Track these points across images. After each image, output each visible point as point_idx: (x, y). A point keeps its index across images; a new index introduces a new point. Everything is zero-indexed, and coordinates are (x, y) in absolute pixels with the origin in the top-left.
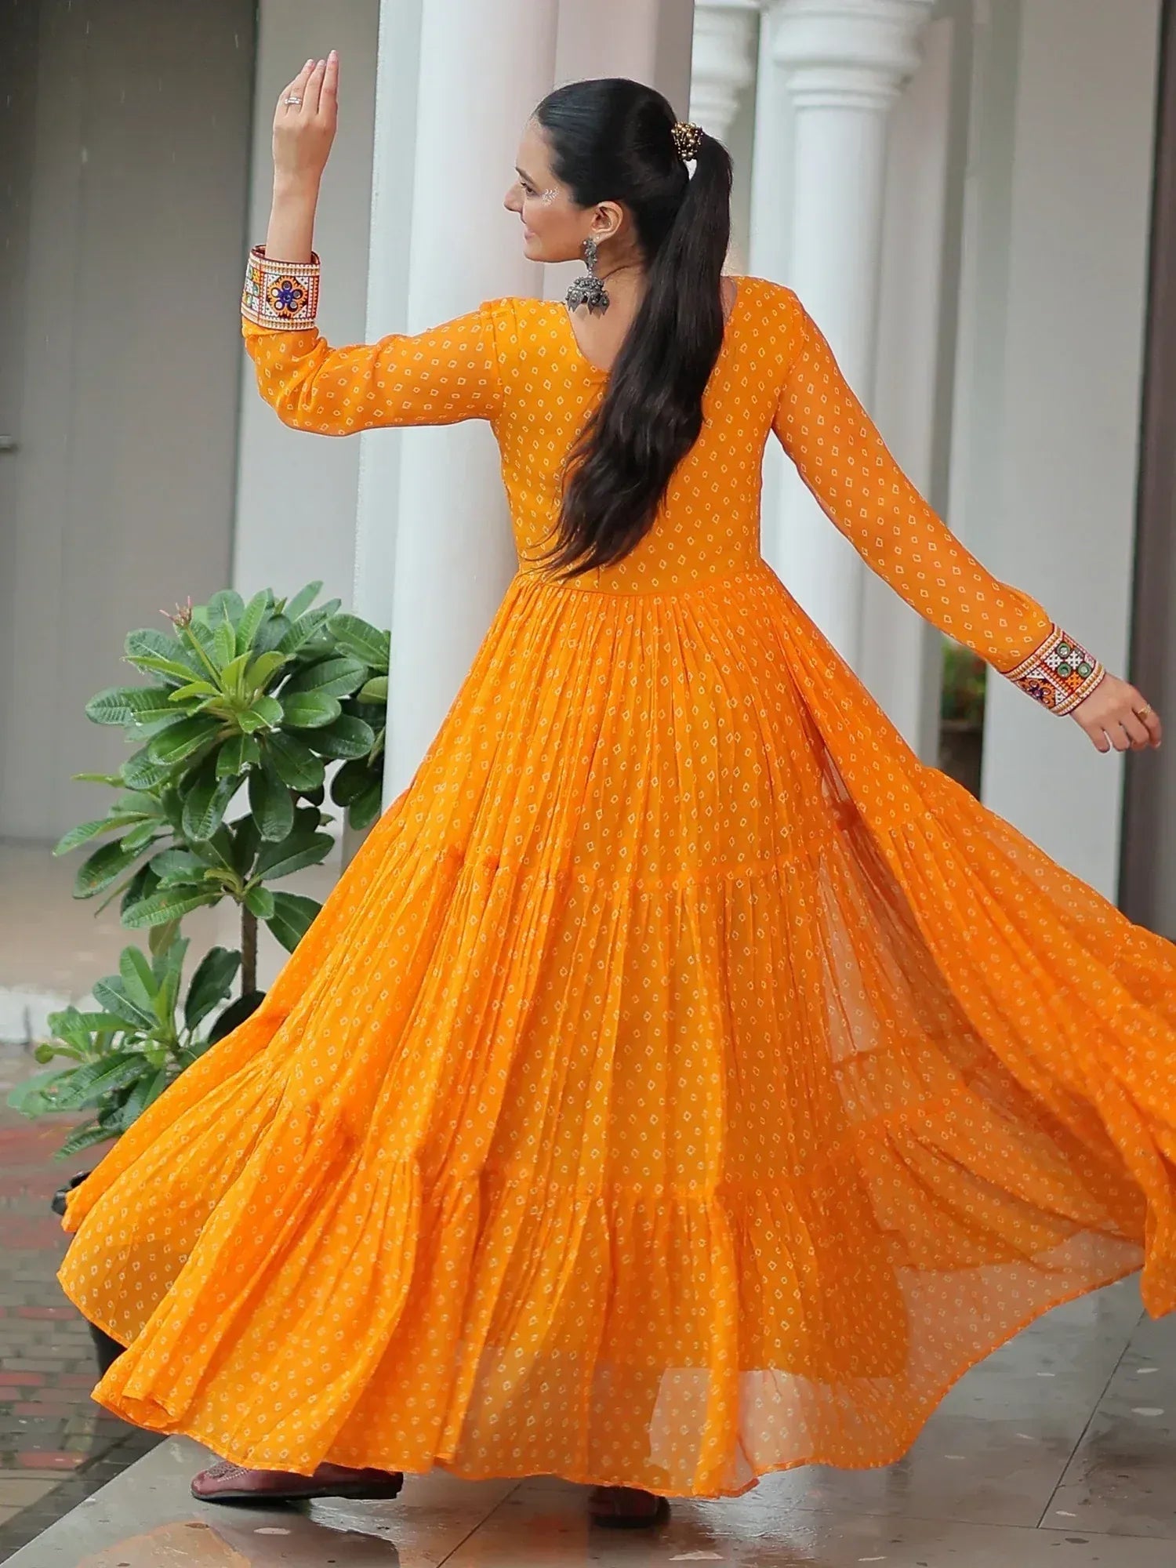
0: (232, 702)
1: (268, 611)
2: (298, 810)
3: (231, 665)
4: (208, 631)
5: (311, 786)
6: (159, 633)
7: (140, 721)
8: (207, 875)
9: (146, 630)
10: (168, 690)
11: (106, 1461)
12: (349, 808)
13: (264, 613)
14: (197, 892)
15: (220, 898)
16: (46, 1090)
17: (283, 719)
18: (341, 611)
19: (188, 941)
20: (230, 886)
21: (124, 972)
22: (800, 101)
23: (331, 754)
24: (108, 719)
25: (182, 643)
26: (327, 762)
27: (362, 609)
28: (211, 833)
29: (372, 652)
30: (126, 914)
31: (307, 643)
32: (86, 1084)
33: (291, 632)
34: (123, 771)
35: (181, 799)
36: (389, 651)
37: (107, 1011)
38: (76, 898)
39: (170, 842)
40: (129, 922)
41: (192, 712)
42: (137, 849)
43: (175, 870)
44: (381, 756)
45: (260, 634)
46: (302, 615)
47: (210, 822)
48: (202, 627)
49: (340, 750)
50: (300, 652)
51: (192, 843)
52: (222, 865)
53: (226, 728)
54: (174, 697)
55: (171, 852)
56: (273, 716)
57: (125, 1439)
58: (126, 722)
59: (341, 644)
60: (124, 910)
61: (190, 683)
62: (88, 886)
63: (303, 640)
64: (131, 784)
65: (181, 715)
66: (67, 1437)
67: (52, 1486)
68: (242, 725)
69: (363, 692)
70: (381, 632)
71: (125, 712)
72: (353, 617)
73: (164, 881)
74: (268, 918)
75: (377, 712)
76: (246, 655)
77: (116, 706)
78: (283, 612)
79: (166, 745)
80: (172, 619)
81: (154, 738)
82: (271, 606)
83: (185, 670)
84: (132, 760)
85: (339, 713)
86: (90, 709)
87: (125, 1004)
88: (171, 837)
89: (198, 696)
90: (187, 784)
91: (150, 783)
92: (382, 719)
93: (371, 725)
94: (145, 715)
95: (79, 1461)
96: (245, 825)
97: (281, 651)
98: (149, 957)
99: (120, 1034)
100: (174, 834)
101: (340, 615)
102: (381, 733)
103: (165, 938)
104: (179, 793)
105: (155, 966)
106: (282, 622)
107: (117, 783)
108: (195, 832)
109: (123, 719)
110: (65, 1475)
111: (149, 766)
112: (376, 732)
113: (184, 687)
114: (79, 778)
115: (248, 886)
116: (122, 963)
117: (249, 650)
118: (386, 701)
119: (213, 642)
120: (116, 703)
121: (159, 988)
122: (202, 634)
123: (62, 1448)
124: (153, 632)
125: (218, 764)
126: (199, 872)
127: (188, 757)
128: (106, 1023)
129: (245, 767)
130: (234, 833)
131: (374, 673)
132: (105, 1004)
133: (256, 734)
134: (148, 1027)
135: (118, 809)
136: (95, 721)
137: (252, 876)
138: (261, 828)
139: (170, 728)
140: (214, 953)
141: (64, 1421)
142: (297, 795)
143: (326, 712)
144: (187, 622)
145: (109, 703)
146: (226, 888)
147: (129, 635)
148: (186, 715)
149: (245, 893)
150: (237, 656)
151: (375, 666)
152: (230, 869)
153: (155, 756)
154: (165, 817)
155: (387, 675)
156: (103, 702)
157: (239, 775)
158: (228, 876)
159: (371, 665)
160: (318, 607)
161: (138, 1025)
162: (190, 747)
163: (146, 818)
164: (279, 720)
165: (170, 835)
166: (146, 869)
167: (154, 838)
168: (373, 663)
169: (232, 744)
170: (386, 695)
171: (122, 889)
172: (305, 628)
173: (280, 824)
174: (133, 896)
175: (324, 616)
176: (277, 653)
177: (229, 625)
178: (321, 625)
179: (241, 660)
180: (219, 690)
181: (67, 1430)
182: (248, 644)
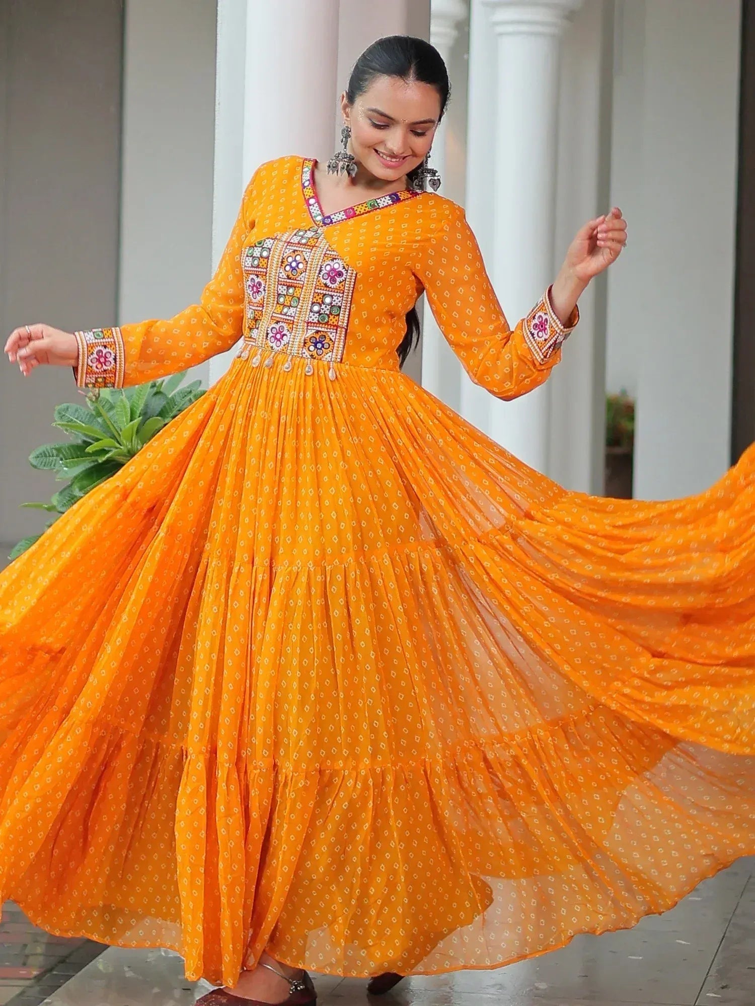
0: (129, 452)
1: (152, 389)
3: (126, 427)
4: (111, 404)
6: (78, 406)
7: (67, 467)
9: (68, 404)
10: (85, 445)
11: (56, 973)
13: (149, 391)
18: (201, 388)
22: (500, 29)
24: (44, 466)
25: (94, 413)
33: (168, 403)
34: (55, 501)
41: (101, 460)
45: (146, 406)
46: (174, 392)
48: (107, 401)
54: (89, 449)
57: (67, 957)
58: (57, 468)
61: (100, 440)
63: (176, 408)
65: (93, 461)
66: (27, 956)
67: (17, 990)
71: (56, 460)
76: (137, 420)
77: (50, 456)
78: (161, 390)
79: (85, 482)
80: (86, 396)
81: (76, 478)
82: (154, 386)
83: (97, 431)
84: (61, 493)
86: (31, 458)
89: (105, 448)
94: (70, 462)
95: (35, 973)
97: (161, 417)
106: (159, 396)
107: (51, 509)
109: (54, 466)
110: (28, 983)
111: (74, 497)
113: (96, 443)
114: (26, 506)
117: (139, 417)
119: (115, 411)
122: (107, 406)
123: (24, 964)
124: (74, 406)
136: (35, 467)
139: (86, 471)
141: (25, 945)
144: (97, 398)
145: (45, 454)
147: (57, 408)
148: (97, 461)
150: (131, 421)
153: (77, 490)
156: (41, 454)
160: (186, 386)
172: (178, 399)
175: (190, 392)
176: (159, 418)
177: (126, 401)
178: (187, 398)
179: (133, 425)
180: (120, 444)
181: (27, 952)
182: (138, 412)
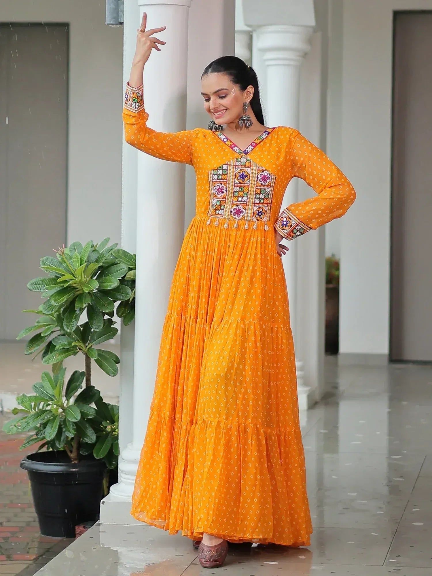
0: (80, 281)
1: (92, 249)
2: (104, 320)
3: (78, 268)
4: (70, 257)
5: (109, 310)
6: (52, 258)
7: (47, 290)
8: (73, 344)
9: (47, 257)
10: (56, 278)
11: (44, 557)
12: (123, 318)
13: (90, 249)
14: (68, 351)
15: (78, 352)
16: (17, 424)
17: (99, 287)
18: (117, 248)
19: (66, 368)
20: (81, 348)
21: (43, 381)
23: (116, 299)
24: (35, 290)
25: (61, 261)
26: (115, 302)
27: (125, 246)
28: (74, 329)
29: (129, 262)
30: (44, 359)
31: (106, 259)
32: (31, 421)
33: (100, 255)
34: (41, 308)
35: (63, 317)
36: (135, 261)
37: (37, 395)
38: (26, 354)
39: (59, 333)
40: (45, 362)
41: (65, 285)
42: (47, 336)
43: (61, 343)
44: (134, 299)
45: (89, 257)
46: (103, 250)
47: (73, 325)
48: (68, 255)
49: (119, 297)
50: (103, 263)
51: (67, 332)
52: (78, 341)
53: (78, 291)
54: (59, 280)
55: (59, 336)
56: (95, 286)
57: (50, 549)
59: (118, 259)
60: (43, 358)
61: (65, 275)
62: (30, 349)
63: (104, 258)
64: (45, 312)
65: (61, 287)
67: (25, 566)
68: (84, 290)
69: (126, 276)
70: (132, 254)
71: (41, 286)
72: (122, 250)
73: (57, 347)
74: (95, 359)
75: (133, 283)
76: (84, 265)
77: (38, 285)
78: (96, 249)
79: (57, 298)
80: (57, 252)
81: (52, 296)
82: (92, 246)
83: (62, 271)
84: (44, 304)
85: (119, 284)
86: (29, 286)
87: (44, 392)
88: (59, 331)
89: (68, 280)
90: (65, 311)
91: (52, 312)
92: (134, 285)
93: (130, 288)
94: (49, 287)
95: (34, 557)
96: (86, 326)
97: (97, 262)
98: (52, 375)
99: (42, 403)
100: (60, 330)
101: (117, 250)
102: (134, 291)
103: (58, 368)
104: (62, 315)
105: (54, 378)
106: (96, 252)
107: (39, 312)
108: (68, 329)
109: (41, 289)
110: (30, 562)
111: (51, 305)
112: (132, 290)
113: (62, 277)
114: (25, 311)
115: (87, 348)
116: (42, 378)
117: (85, 263)
118: (135, 279)
119: (72, 260)
120: (38, 283)
121: (56, 387)
122: (68, 258)
123: (28, 553)
124: (51, 258)
125: (76, 304)
126: (70, 343)
127: (64, 302)
128: (37, 400)
129: (85, 305)
130: (82, 329)
131: (130, 269)
132: (36, 392)
133: (89, 293)
134: (53, 400)
135: (38, 322)
136: (30, 290)
137: (89, 344)
138: (92, 326)
139: (57, 292)
140: (75, 372)
141: (28, 543)
142: (104, 314)
143: (114, 284)
144: (63, 253)
145: (36, 283)
146: (79, 349)
147: (41, 259)
148: (63, 286)
149: (87, 350)
150: (81, 265)
151: (130, 267)
152: (81, 342)
153: (53, 301)
154: (56, 324)
155: (135, 270)
156: (34, 283)
157: (83, 307)
158: (80, 344)
159: (129, 266)
160: (109, 246)
161: (49, 400)
162: (65, 298)
163: (49, 325)
164: (97, 287)
165: (58, 331)
166: (50, 343)
167: (52, 332)
168: (130, 266)
169: (80, 297)
170: (135, 277)
171: (42, 350)
172: (105, 254)
173: (99, 325)
174: (46, 353)
175: (112, 249)
176: (95, 263)
177: (78, 255)
178: (110, 253)
179: (82, 267)
180: (75, 277)
181: (29, 546)
182: (85, 260)
